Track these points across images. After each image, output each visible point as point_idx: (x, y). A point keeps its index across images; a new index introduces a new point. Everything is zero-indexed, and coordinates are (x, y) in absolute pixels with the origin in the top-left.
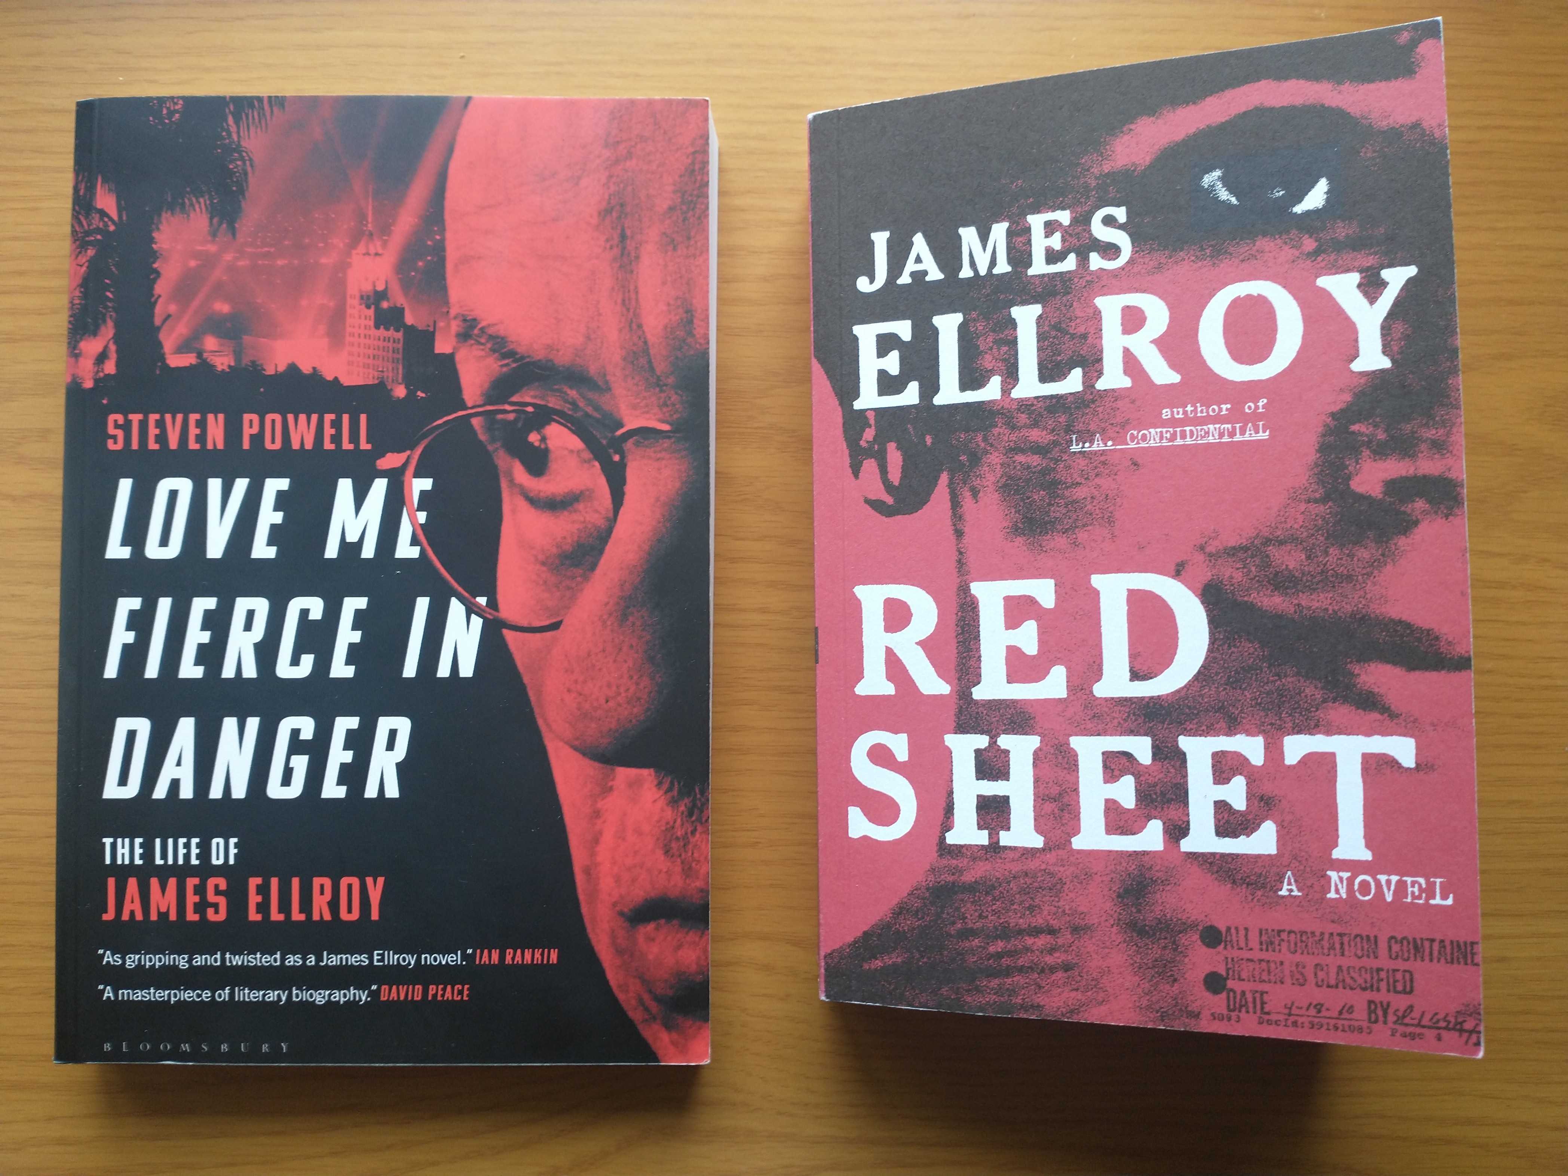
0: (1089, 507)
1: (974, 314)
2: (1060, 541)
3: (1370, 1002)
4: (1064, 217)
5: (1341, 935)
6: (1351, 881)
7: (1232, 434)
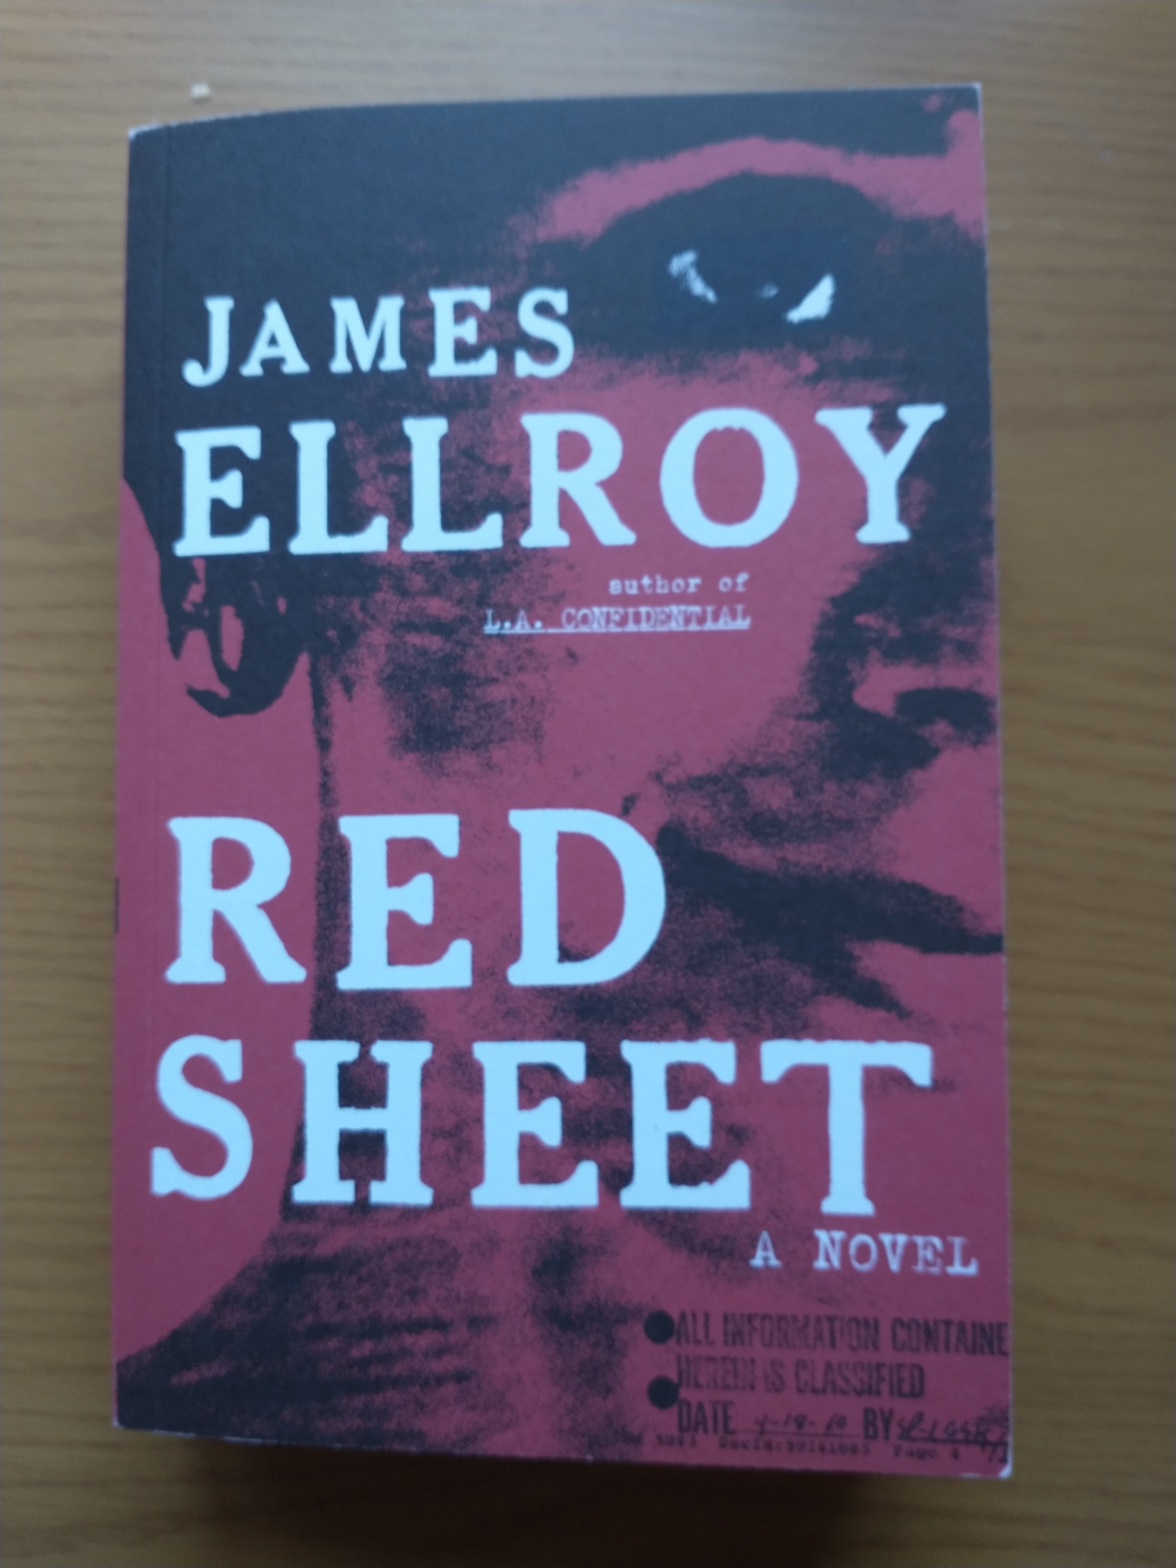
0: (509, 714)
1: (351, 426)
2: (468, 761)
3: (868, 1411)
4: (482, 298)
5: (831, 1319)
6: (845, 1245)
7: (701, 620)
